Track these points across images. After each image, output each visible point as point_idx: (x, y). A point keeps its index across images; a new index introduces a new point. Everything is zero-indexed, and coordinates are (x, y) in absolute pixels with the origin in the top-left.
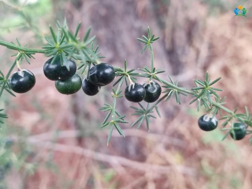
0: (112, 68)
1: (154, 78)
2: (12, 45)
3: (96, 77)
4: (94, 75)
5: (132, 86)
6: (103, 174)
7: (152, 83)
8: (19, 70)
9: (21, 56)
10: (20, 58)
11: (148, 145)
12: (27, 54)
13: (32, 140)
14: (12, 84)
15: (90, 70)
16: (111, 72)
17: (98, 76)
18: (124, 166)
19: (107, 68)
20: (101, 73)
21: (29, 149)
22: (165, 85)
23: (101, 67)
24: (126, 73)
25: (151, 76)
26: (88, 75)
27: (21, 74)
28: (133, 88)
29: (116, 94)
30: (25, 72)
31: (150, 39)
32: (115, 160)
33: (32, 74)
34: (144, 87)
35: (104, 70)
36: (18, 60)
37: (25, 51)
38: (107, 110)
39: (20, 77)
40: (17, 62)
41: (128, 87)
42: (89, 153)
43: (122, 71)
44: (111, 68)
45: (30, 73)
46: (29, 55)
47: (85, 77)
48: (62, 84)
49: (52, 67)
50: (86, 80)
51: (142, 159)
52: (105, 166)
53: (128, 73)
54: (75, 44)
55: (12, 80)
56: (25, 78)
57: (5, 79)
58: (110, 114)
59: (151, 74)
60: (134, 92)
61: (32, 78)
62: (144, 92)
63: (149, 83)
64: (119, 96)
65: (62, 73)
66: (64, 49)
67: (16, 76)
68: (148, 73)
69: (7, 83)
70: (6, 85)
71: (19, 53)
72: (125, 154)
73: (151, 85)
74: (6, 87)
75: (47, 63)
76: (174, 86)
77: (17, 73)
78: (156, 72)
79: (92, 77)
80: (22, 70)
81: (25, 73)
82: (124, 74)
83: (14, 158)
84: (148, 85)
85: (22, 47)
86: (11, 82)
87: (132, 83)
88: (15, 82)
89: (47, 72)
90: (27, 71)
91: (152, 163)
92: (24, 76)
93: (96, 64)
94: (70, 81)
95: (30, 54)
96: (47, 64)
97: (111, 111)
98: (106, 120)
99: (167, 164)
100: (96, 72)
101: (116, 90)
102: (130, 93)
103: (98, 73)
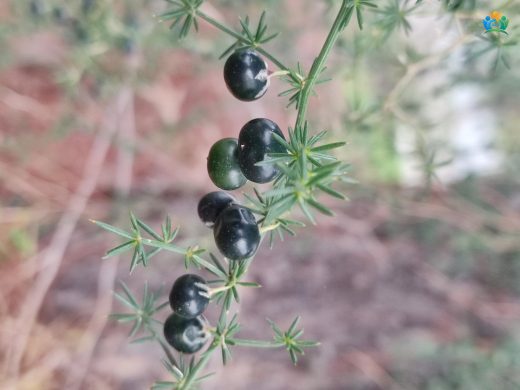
0: (247, 256)
1: (215, 340)
2: (320, 67)
3: (235, 220)
4: (239, 217)
5: (206, 291)
6: (28, 229)
7: (203, 336)
8: (270, 73)
9: (296, 80)
10: (293, 78)
11: (72, 333)
12: (298, 93)
13: (124, 97)
14: (244, 55)
15: (249, 211)
16: (239, 252)
17: (235, 224)
18: (36, 276)
19: (249, 246)
20: (240, 232)
21: (107, 88)
22: (195, 363)
23: (252, 235)
24: (233, 284)
25: (220, 335)
26: (241, 207)
27: (262, 75)
28: (201, 293)
29: (195, 256)
30: (265, 82)
31: (294, 343)
32: (52, 260)
33: (258, 96)
34: (199, 318)
35: (244, 237)
36: (290, 75)
37: (304, 91)
38: (165, 231)
39: (256, 72)
40: (285, 72)
41: (204, 283)
42: (78, 206)
43: (238, 276)
44: (248, 253)
45: (261, 93)
46: (296, 97)
47: (238, 199)
48: (231, 150)
49: (267, 136)
50: (231, 200)
51: (45, 316)
52: (45, 237)
53: (233, 288)
54: (306, 181)
55: (252, 56)
56: (253, 82)
57: (256, 45)
58: (155, 237)
59: (223, 336)
60: (191, 293)
61: (251, 95)
62: (188, 314)
63: (204, 331)
64: (188, 260)
65: (252, 154)
66: (297, 163)
67: (258, 65)
68: (226, 331)
69: (247, 48)
70: (245, 45)
71: (302, 78)
72: (61, 283)
73: (200, 333)
74: (241, 45)
75: (277, 127)
76: (192, 381)
77: (264, 67)
78: (225, 346)
79: (234, 212)
80: (268, 78)
81: (261, 84)
82: (231, 278)
83: (97, 49)
84: (201, 328)
85: (312, 85)
86: (249, 53)
87: (210, 292)
88: (248, 60)
89: (259, 124)
90: (265, 88)
91: (32, 334)
92: (258, 81)
93: (259, 225)
94: (234, 168)
95: (297, 99)
96: (273, 127)
97: (160, 241)
98: (143, 227)
99: (24, 368)
100: (245, 221)
101: (201, 257)
102: (191, 286)
103: (242, 226)
